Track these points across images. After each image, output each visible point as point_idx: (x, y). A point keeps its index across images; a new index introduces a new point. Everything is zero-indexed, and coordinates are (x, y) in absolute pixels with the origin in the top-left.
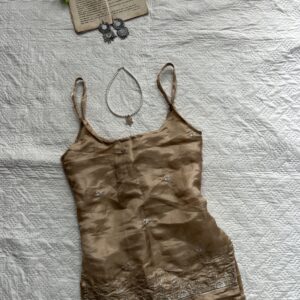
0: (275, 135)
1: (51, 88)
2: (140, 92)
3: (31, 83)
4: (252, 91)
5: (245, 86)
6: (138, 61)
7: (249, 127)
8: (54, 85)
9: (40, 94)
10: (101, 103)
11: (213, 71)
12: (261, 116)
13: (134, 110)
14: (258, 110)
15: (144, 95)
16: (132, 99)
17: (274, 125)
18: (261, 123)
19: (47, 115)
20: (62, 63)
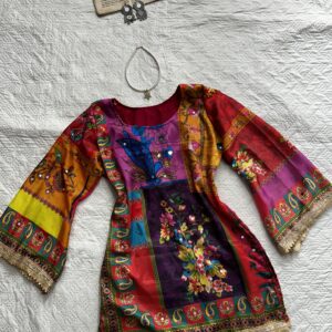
0: (286, 108)
1: (73, 66)
2: (158, 69)
3: (54, 61)
4: (263, 67)
5: (257, 63)
6: (156, 41)
7: (261, 100)
8: (76, 63)
9: (64, 71)
10: (121, 79)
11: (226, 50)
12: (272, 91)
13: (152, 85)
14: (269, 85)
15: (162, 71)
16: (150, 75)
17: (285, 99)
18: (272, 96)
19: (69, 89)
20: (85, 43)
